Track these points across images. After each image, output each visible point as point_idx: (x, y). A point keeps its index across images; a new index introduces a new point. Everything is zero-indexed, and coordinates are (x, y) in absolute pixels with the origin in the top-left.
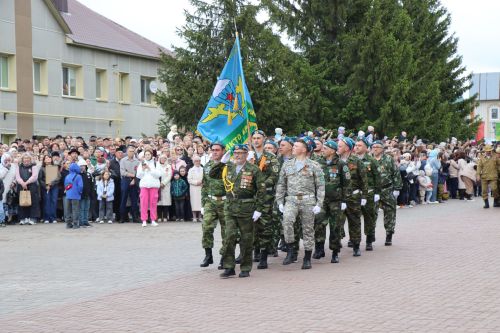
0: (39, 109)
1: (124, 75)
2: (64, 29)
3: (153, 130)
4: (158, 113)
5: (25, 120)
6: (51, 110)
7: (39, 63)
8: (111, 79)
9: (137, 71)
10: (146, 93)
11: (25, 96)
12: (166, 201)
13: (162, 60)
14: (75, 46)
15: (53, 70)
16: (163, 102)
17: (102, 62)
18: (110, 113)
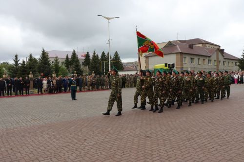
0: (220, 68)
1: (232, 62)
2: (223, 56)
3: (237, 70)
4: (238, 67)
5: (218, 69)
6: (222, 67)
7: (220, 61)
8: (230, 63)
9: (234, 62)
10: (236, 65)
11: (218, 66)
12: (240, 80)
13: (239, 60)
14: (225, 59)
15: (222, 62)
16: (239, 66)
17: (229, 61)
18: (230, 68)
